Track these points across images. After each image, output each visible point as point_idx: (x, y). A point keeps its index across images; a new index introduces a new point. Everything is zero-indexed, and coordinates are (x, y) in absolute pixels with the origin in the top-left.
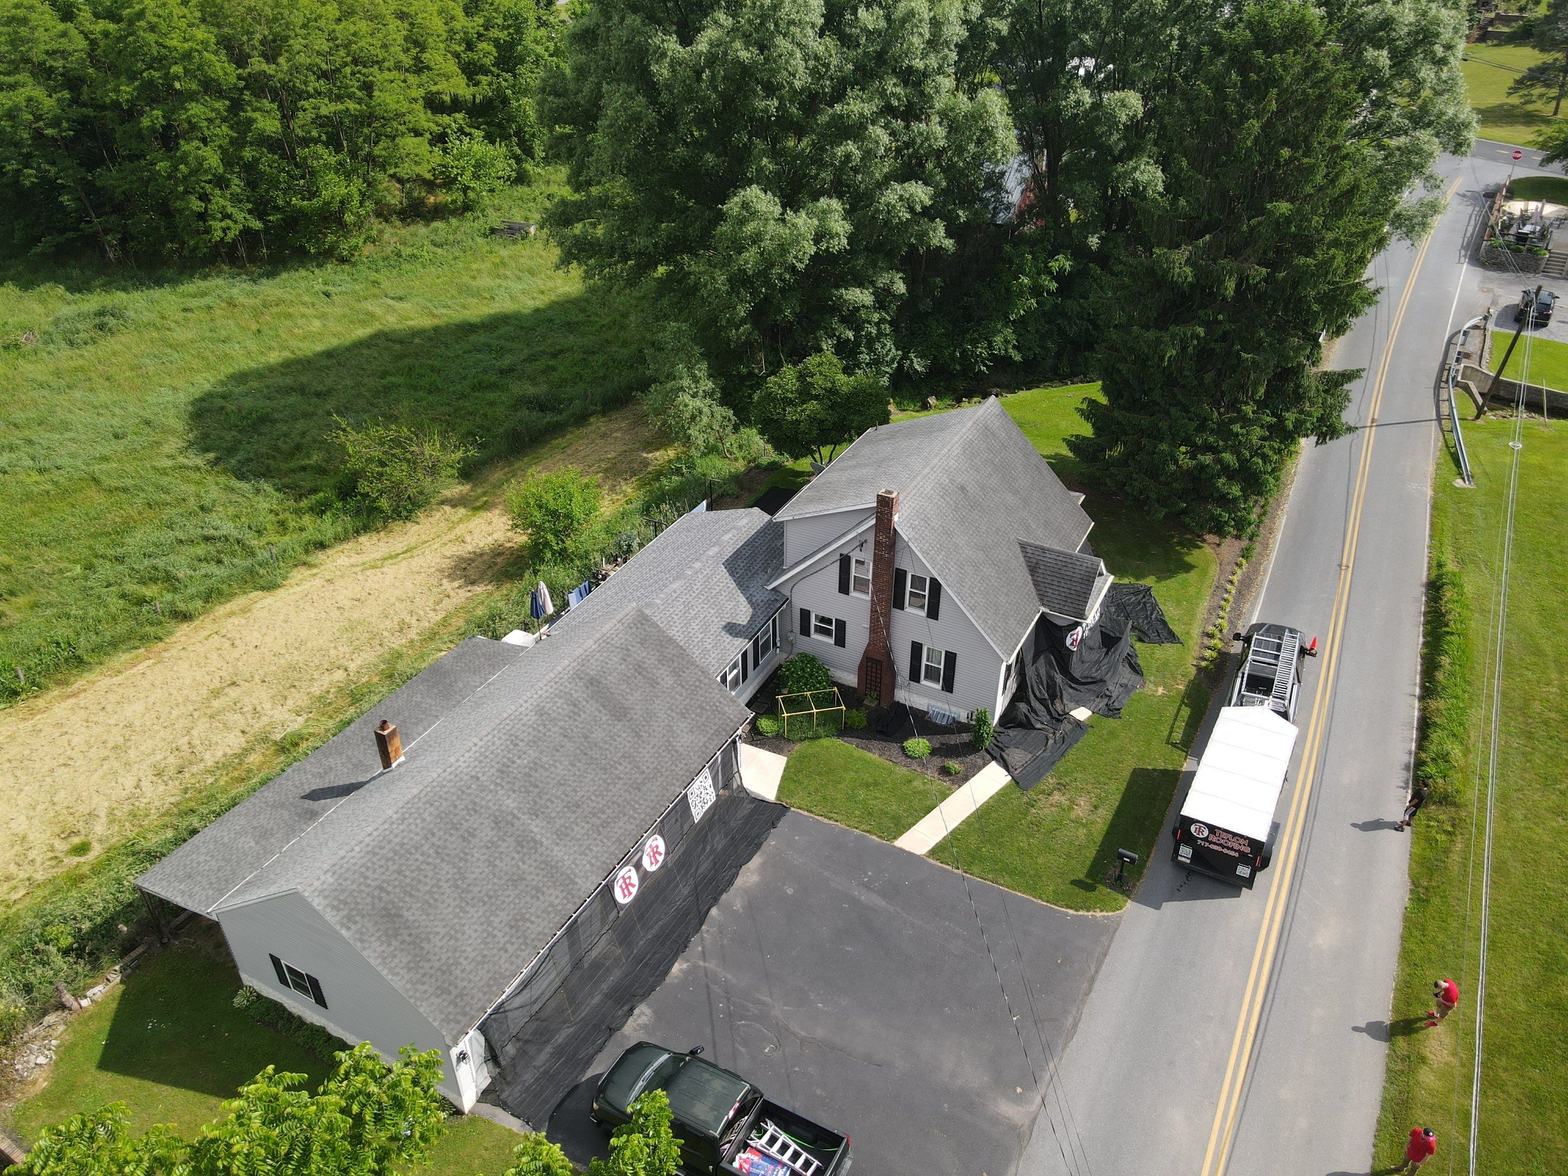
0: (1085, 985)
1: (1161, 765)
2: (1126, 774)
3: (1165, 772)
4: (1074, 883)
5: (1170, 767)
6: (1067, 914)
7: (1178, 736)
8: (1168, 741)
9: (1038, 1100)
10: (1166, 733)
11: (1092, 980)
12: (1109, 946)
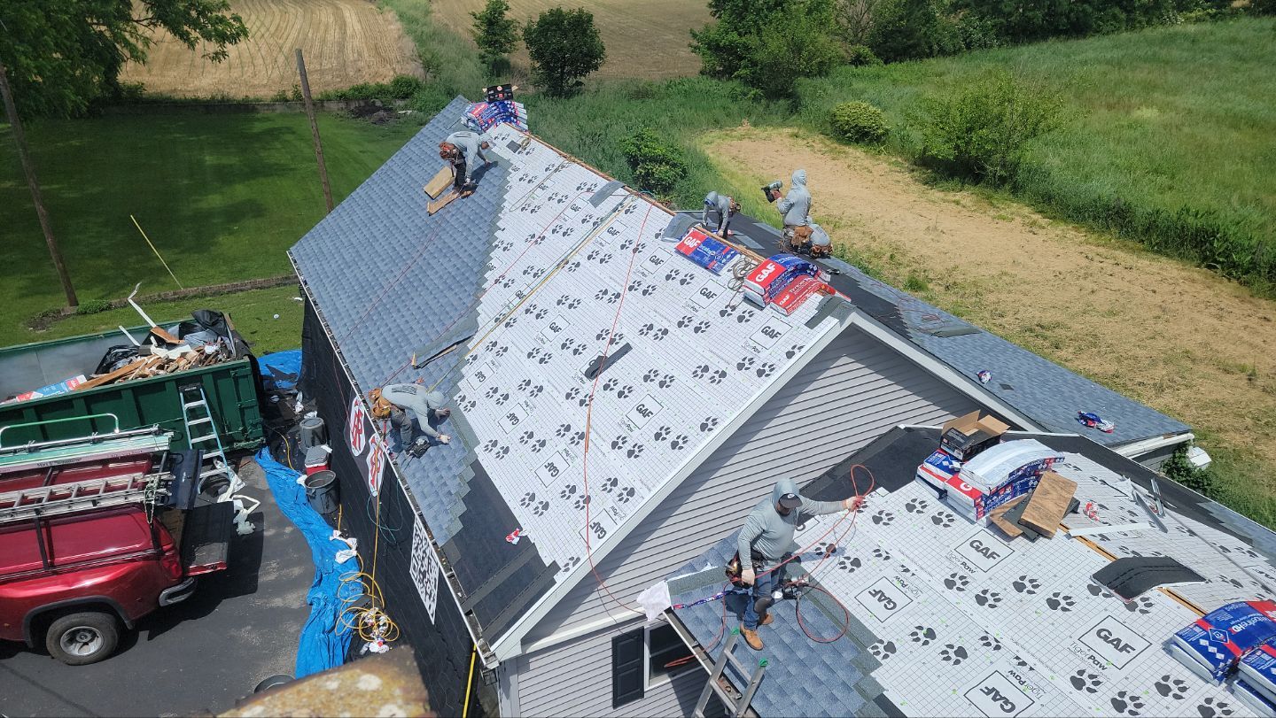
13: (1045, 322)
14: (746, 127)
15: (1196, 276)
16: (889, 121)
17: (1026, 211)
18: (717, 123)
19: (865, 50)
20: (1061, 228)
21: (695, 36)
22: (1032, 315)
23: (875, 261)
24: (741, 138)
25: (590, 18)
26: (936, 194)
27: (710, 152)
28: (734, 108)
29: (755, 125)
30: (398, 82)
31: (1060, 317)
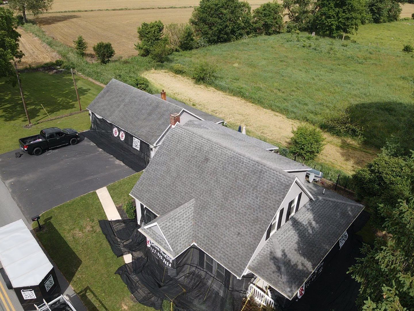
0: (20, 205)
1: (77, 275)
2: (82, 257)
3: (73, 274)
4: (51, 218)
5: (75, 279)
6: (44, 211)
7: (90, 296)
8: (87, 288)
9: (7, 185)
10: (93, 289)
11: (20, 207)
12: (25, 216)
13: (215, 110)
14: (153, 70)
15: (239, 99)
16: (186, 69)
17: (213, 88)
18: (147, 70)
19: (178, 48)
20: (219, 92)
21: (135, 46)
22: (213, 109)
23: (186, 101)
24: (153, 73)
25: (110, 45)
26: (196, 86)
27: (146, 77)
28: (149, 65)
29: (155, 69)
30: (57, 61)
31: (217, 109)
